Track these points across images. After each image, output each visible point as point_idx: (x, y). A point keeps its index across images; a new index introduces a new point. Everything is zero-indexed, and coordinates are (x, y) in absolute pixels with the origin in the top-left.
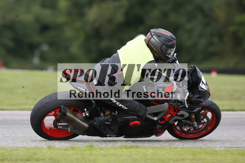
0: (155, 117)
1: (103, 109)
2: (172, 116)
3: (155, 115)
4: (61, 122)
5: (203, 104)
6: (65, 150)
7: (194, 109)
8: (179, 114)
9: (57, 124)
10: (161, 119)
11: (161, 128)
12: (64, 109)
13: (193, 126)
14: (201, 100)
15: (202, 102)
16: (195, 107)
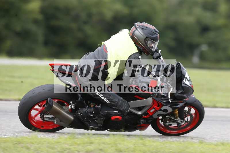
0: (139, 111)
1: (88, 102)
2: (156, 111)
3: (140, 109)
4: (48, 115)
5: (187, 99)
6: (216, 145)
7: (178, 105)
8: (163, 108)
9: (44, 116)
10: (145, 114)
11: (145, 122)
12: (50, 101)
13: (177, 122)
14: (185, 95)
15: (185, 98)
16: (179, 103)
